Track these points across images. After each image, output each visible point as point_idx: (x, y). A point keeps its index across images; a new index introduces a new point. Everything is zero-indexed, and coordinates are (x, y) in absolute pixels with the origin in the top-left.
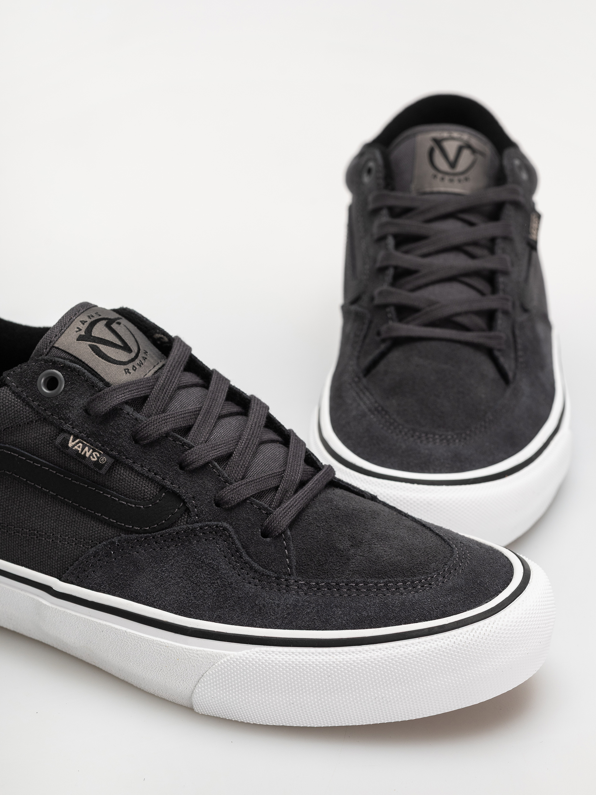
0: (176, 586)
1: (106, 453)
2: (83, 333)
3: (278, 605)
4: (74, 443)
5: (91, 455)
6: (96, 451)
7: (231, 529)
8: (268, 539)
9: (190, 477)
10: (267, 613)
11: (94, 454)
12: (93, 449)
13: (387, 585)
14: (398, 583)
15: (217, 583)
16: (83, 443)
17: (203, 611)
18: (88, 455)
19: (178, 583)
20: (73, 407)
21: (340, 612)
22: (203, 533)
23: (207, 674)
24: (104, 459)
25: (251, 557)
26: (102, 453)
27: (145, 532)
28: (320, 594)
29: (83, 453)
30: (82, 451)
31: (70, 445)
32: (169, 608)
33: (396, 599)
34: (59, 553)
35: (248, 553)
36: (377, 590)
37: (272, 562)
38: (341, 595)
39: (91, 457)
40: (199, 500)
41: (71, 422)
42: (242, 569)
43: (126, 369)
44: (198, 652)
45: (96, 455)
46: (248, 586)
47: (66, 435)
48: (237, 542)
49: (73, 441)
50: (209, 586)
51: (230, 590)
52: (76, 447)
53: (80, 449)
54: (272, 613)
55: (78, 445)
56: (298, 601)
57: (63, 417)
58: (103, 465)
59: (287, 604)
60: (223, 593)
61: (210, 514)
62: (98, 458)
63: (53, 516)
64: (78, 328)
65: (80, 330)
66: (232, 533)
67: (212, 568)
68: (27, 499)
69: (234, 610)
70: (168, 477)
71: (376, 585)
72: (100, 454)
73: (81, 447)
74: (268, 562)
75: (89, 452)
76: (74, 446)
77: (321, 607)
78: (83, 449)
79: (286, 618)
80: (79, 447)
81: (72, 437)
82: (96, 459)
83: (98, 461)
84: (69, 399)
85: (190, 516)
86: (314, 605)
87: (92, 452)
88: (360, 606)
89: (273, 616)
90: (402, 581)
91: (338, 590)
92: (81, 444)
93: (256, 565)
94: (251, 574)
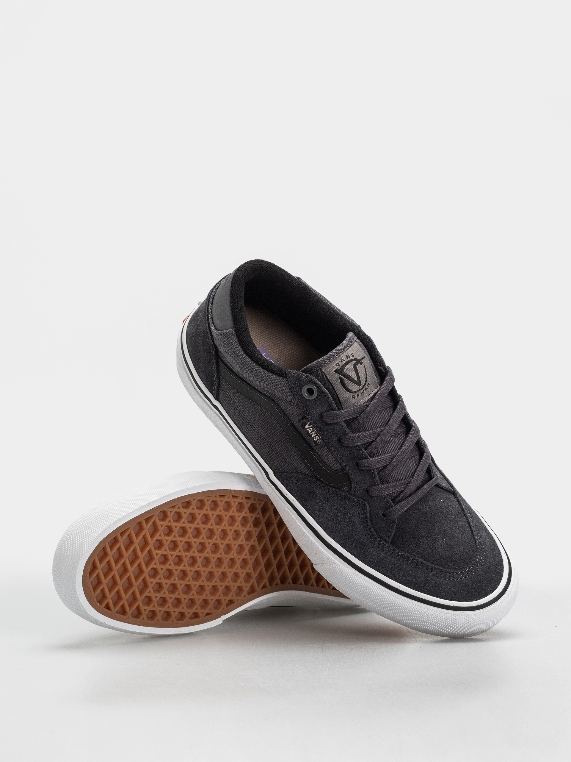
0: (329, 517)
1: (322, 439)
2: (339, 368)
3: (374, 555)
4: (308, 427)
5: (315, 437)
6: (318, 435)
7: (368, 507)
8: (385, 518)
9: (359, 472)
10: (367, 555)
11: (316, 436)
12: (317, 434)
13: (432, 568)
14: (438, 570)
15: (350, 527)
16: (313, 429)
17: (337, 536)
18: (313, 436)
19: (331, 516)
20: (316, 410)
21: (403, 574)
22: (354, 501)
23: (325, 565)
24: (320, 442)
25: (372, 523)
26: (321, 438)
27: (325, 484)
28: (397, 558)
29: (311, 434)
30: (311, 433)
31: (306, 427)
32: (321, 524)
33: (433, 579)
34: (279, 463)
35: (371, 521)
36: (426, 569)
37: (381, 531)
38: (407, 564)
39: (314, 438)
40: (359, 485)
41: (312, 416)
42: (365, 527)
43: (353, 396)
44: (325, 555)
45: (317, 438)
46: (364, 536)
47: (306, 420)
48: (368, 514)
49: (308, 426)
50: (345, 526)
51: (354, 534)
52: (308, 429)
53: (310, 432)
54: (369, 557)
55: (310, 429)
56: (385, 558)
57: (309, 411)
58: (318, 444)
59: (379, 556)
60: (350, 533)
61: (361, 494)
62: (318, 440)
63: (284, 445)
64: (338, 363)
65: (339, 365)
66: (368, 509)
67: (351, 519)
68: (274, 429)
69: (352, 545)
70: (348, 466)
71: (427, 566)
72: (319, 438)
73: (311, 431)
74: (379, 530)
75: (314, 434)
76: (308, 428)
77: (395, 566)
78: (312, 432)
79: (375, 563)
80: (310, 430)
81: (309, 423)
82: (316, 440)
83: (317, 441)
84: (315, 405)
85: (351, 490)
86: (392, 563)
87: (316, 435)
88: (414, 575)
89: (369, 558)
90: (441, 570)
91: (407, 560)
92: (312, 429)
93: (372, 530)
94: (368, 532)
